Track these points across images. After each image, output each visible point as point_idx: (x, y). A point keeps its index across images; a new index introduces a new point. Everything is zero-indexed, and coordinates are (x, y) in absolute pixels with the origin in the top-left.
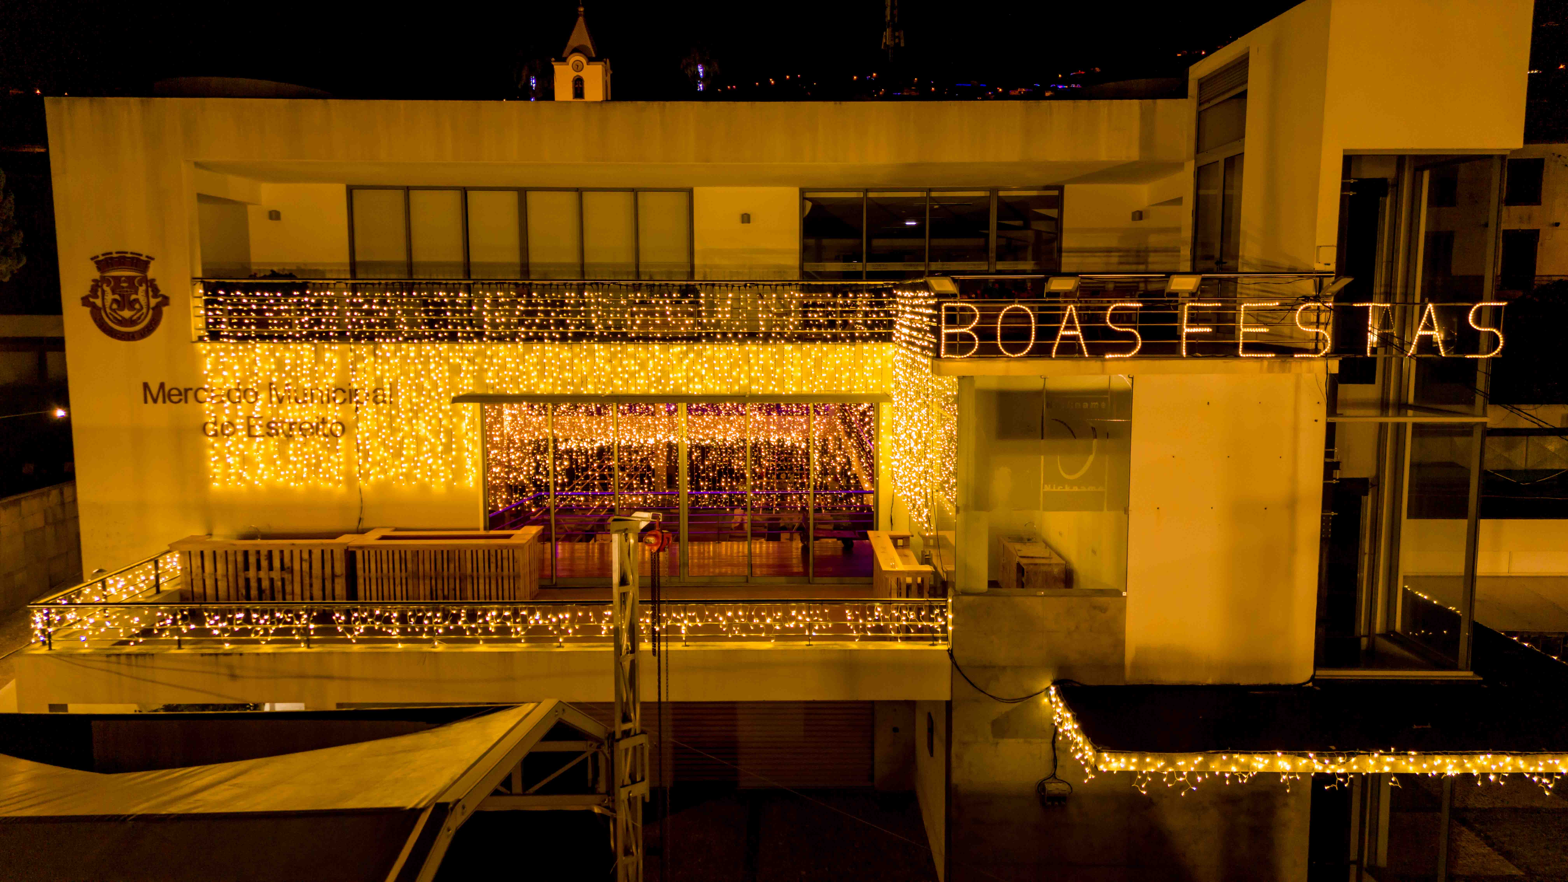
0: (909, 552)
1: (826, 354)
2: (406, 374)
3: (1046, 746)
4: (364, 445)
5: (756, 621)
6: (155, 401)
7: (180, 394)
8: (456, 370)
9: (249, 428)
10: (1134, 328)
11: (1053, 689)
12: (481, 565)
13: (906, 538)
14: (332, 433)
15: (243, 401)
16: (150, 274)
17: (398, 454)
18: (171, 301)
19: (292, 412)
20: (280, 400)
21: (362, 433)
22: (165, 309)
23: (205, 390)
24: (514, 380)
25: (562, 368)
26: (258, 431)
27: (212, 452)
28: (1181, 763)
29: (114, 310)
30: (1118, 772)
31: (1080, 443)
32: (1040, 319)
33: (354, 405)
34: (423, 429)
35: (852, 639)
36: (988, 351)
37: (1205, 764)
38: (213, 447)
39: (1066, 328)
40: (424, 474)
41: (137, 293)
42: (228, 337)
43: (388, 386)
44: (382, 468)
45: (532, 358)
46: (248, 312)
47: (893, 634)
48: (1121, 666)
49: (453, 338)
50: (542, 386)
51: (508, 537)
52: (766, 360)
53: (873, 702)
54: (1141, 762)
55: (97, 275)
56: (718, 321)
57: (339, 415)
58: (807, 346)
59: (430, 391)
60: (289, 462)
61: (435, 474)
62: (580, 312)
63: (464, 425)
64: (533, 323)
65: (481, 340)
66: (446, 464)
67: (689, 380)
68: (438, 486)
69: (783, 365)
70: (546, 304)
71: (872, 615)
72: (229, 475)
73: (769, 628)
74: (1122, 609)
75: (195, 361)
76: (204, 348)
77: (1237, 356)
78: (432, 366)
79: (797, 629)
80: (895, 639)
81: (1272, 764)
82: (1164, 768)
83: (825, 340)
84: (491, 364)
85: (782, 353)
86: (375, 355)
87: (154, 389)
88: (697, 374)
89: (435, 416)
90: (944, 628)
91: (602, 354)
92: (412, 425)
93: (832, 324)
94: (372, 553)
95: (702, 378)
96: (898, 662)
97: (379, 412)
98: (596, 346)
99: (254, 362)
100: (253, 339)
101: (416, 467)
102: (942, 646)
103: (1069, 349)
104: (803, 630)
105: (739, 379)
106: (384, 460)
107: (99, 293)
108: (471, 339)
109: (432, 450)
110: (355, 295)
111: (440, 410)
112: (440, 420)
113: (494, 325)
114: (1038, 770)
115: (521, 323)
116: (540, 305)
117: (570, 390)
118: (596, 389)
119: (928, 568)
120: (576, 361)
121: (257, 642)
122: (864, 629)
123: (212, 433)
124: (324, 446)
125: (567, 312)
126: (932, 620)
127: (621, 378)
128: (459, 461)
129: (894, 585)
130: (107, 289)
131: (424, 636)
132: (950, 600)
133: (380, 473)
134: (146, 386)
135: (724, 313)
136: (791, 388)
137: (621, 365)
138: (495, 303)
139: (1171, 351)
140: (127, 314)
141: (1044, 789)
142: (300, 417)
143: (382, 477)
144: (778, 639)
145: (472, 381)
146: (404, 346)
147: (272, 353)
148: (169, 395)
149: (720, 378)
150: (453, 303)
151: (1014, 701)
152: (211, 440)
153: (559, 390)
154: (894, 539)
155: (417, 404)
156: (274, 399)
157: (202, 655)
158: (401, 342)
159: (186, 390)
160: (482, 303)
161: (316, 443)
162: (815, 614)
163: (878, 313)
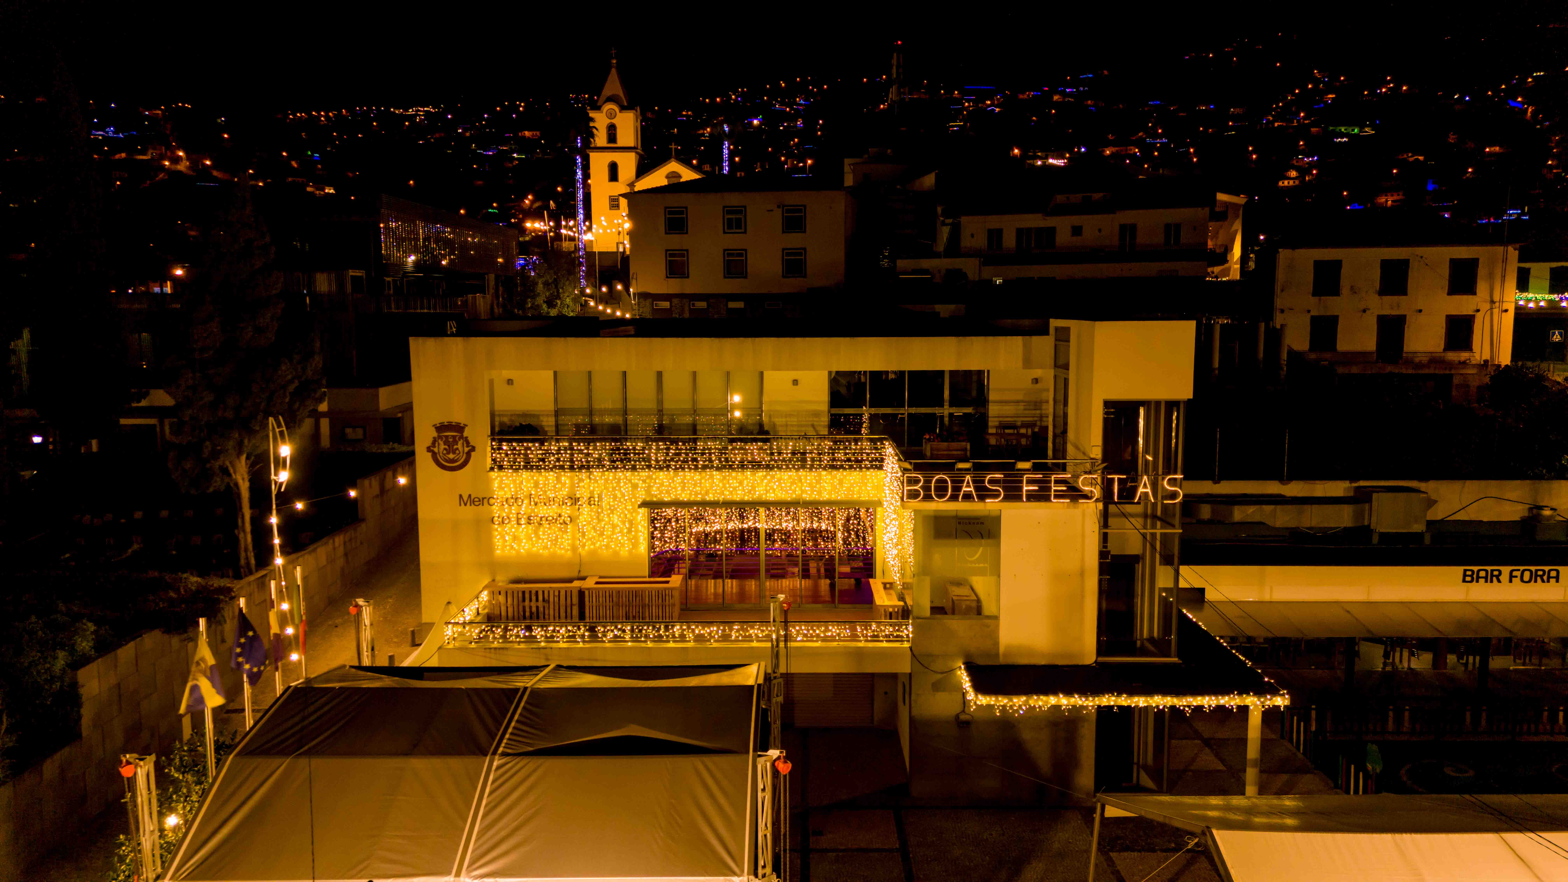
0: (892, 592)
1: (845, 476)
2: (606, 488)
3: (960, 696)
4: (583, 528)
5: (811, 632)
6: (465, 505)
7: (480, 501)
8: (635, 486)
9: (518, 519)
10: (1000, 487)
11: (963, 667)
12: (654, 598)
13: (891, 584)
14: (565, 522)
15: (515, 504)
16: (465, 434)
17: (602, 534)
18: (476, 449)
19: (542, 511)
20: (536, 504)
21: (582, 522)
22: (473, 454)
23: (494, 498)
24: (668, 492)
25: (695, 485)
26: (523, 521)
27: (497, 533)
28: (1015, 700)
29: (444, 454)
30: (986, 705)
31: (976, 541)
32: (952, 482)
33: (577, 506)
34: (616, 519)
35: (861, 641)
36: (928, 498)
37: (1027, 701)
38: (497, 530)
39: (967, 487)
40: (616, 545)
41: (457, 445)
42: (507, 468)
43: (596, 496)
44: (592, 542)
45: (678, 480)
46: (519, 455)
47: (881, 639)
48: (997, 655)
49: (634, 468)
50: (683, 495)
51: (667, 582)
52: (811, 480)
53: (873, 675)
54: (997, 700)
55: (435, 434)
56: (784, 458)
57: (568, 512)
58: (835, 472)
59: (620, 498)
60: (540, 539)
61: (623, 545)
62: (705, 454)
63: (639, 518)
64: (679, 460)
65: (650, 469)
66: (629, 539)
67: (767, 492)
68: (624, 552)
69: (821, 483)
70: (686, 449)
71: (871, 629)
72: (506, 546)
73: (818, 636)
74: (998, 626)
75: (488, 482)
76: (494, 475)
77: (1051, 501)
78: (622, 484)
79: (832, 636)
80: (882, 641)
81: (1058, 701)
82: (1008, 703)
83: (845, 469)
84: (655, 483)
85: (820, 476)
86: (590, 478)
87: (465, 498)
88: (772, 488)
89: (623, 512)
90: (908, 636)
91: (718, 477)
92: (610, 517)
93: (849, 460)
94: (594, 592)
95: (774, 490)
96: (883, 652)
97: (591, 510)
98: (714, 473)
99: (522, 483)
100: (522, 469)
101: (612, 541)
102: (906, 645)
103: (968, 497)
104: (835, 636)
105: (796, 491)
106: (594, 537)
107: (437, 445)
108: (644, 469)
109: (621, 531)
110: (579, 445)
111: (625, 508)
112: (626, 515)
113: (657, 461)
114: (957, 709)
115: (672, 460)
116: (683, 449)
117: (699, 498)
118: (714, 498)
119: (902, 603)
120: (703, 481)
121: (558, 642)
122: (867, 636)
123: (497, 523)
124: (560, 530)
125: (698, 453)
126: (902, 631)
127: (729, 491)
128: (636, 538)
129: (883, 612)
130: (441, 443)
131: (643, 639)
132: (910, 621)
133: (591, 544)
134: (461, 496)
135: (787, 454)
136: (825, 497)
137: (728, 483)
138: (658, 449)
139: (1018, 498)
140: (451, 456)
141: (958, 718)
142: (547, 513)
143: (592, 547)
144: (823, 641)
145: (644, 493)
146: (606, 473)
147: (533, 477)
148: (474, 501)
149: (784, 491)
150: (634, 449)
151: (942, 673)
152: (496, 526)
153: (693, 498)
154: (885, 584)
155: (613, 506)
156: (532, 503)
157: (532, 648)
158: (604, 471)
159: (483, 499)
160: (650, 449)
161: (555, 528)
162: (841, 629)
163: (875, 454)
